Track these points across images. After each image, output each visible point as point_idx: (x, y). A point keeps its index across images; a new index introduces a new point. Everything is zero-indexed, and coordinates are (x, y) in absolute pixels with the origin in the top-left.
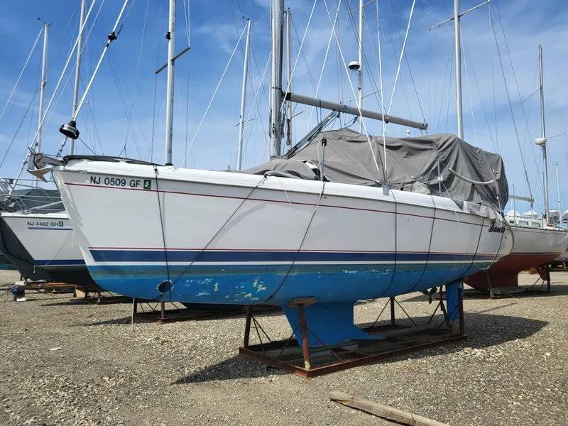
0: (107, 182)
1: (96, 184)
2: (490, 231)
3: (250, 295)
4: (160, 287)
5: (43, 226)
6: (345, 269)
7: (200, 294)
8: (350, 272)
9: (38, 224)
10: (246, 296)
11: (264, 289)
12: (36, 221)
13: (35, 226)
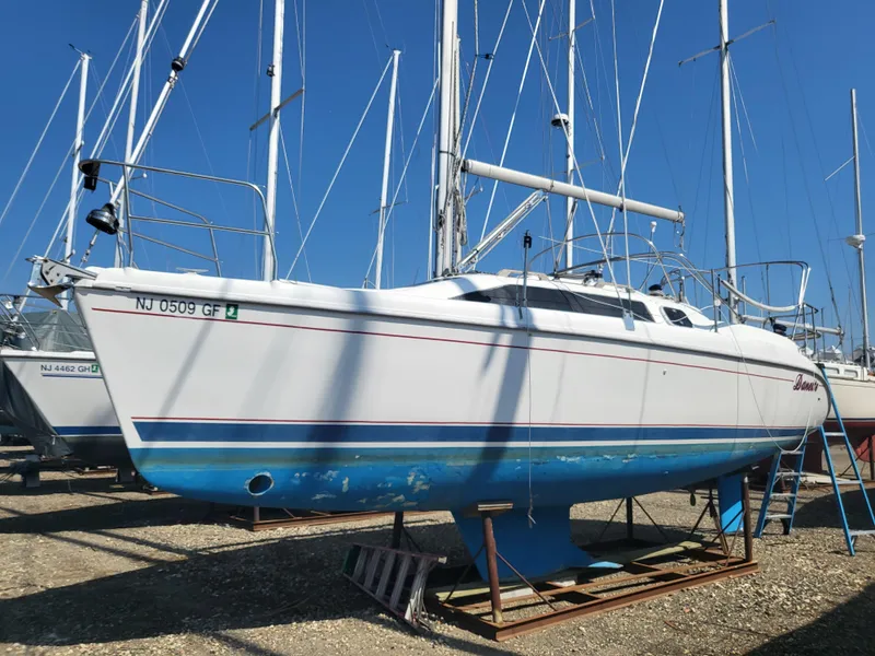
0: (164, 308)
1: (146, 311)
2: (796, 388)
3: (401, 497)
4: (251, 485)
5: (65, 372)
6: (561, 455)
7: (318, 497)
8: (570, 460)
9: (57, 369)
10: (395, 500)
11: (425, 487)
12: (54, 364)
13: (54, 372)
